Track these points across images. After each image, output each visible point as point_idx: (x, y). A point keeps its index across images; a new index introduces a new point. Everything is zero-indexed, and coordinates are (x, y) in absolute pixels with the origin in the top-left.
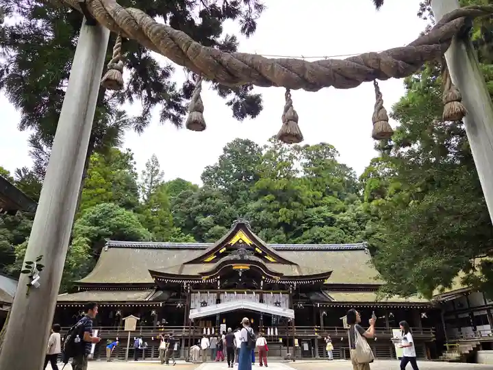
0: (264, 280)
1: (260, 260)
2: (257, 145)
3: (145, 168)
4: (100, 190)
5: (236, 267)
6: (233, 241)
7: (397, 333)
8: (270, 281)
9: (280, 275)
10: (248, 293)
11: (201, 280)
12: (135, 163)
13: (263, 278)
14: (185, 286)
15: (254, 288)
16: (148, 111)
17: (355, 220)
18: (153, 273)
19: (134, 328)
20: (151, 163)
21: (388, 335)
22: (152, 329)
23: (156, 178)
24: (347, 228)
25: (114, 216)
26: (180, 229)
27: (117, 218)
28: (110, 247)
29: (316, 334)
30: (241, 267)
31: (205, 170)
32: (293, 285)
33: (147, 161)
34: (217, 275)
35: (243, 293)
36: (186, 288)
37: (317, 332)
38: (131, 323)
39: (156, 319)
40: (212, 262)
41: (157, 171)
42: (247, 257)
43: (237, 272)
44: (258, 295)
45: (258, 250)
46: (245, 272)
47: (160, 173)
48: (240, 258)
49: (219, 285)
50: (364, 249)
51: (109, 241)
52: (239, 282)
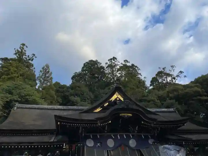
0: (143, 124)
2: (101, 64)
3: (42, 70)
5: (122, 114)
8: (148, 126)
12: (34, 68)
13: (142, 122)
18: (58, 117)
20: (45, 67)
25: (23, 89)
27: (25, 89)
28: (18, 108)
30: (126, 115)
31: (74, 75)
33: (43, 66)
34: (109, 120)
36: (82, 132)
41: (48, 72)
47: (50, 73)
48: (126, 107)
49: (106, 129)
50: (176, 112)
51: (17, 105)
52: (119, 128)
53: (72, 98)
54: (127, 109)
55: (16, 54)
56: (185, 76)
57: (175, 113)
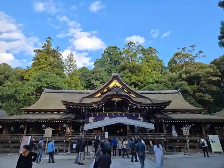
0: (130, 107)
1: (128, 95)
2: (120, 49)
3: (67, 59)
4: (43, 66)
5: (114, 99)
6: (111, 86)
9: (140, 103)
11: (93, 106)
12: (63, 57)
13: (130, 105)
15: (124, 111)
17: (169, 81)
19: (50, 135)
20: (70, 56)
22: (65, 135)
23: (72, 63)
24: (165, 85)
26: (84, 87)
27: (50, 78)
28: (46, 92)
29: (163, 138)
30: (117, 99)
31: (96, 60)
32: (146, 109)
33: (68, 55)
34: (102, 104)
36: (85, 112)
37: (163, 137)
38: (48, 132)
40: (99, 97)
41: (73, 60)
42: (121, 93)
43: (114, 101)
45: (126, 91)
46: (119, 101)
47: (74, 61)
48: (116, 94)
49: (103, 109)
50: (179, 93)
51: (45, 89)
52: (115, 108)
53: (94, 82)
54: (117, 95)
55: (43, 47)
56: (204, 56)
57: (177, 94)
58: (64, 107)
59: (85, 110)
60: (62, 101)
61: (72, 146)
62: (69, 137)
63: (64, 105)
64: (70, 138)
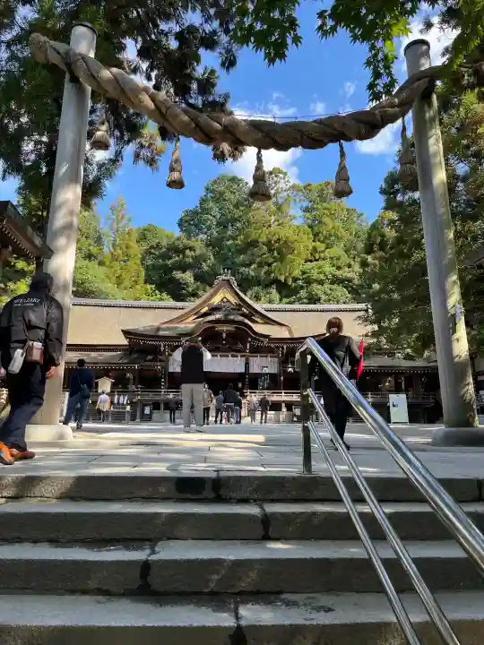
0: (250, 342)
1: (247, 321)
5: (220, 328)
6: (217, 300)
7: (393, 398)
8: (256, 344)
9: (268, 337)
10: (233, 356)
11: (181, 342)
14: (162, 349)
15: (239, 351)
16: (120, 152)
18: (126, 333)
21: (383, 400)
23: (123, 223)
24: (352, 286)
26: (153, 286)
30: (226, 328)
31: (183, 215)
32: (283, 348)
35: (228, 356)
36: (164, 350)
39: (132, 381)
42: (232, 317)
43: (220, 333)
44: (244, 359)
45: (245, 310)
46: (229, 334)
50: (367, 310)
52: (222, 344)
54: (226, 321)
58: (125, 342)
59: (164, 346)
60: (122, 331)
61: (143, 410)
62: (138, 395)
63: (127, 338)
64: (139, 397)
